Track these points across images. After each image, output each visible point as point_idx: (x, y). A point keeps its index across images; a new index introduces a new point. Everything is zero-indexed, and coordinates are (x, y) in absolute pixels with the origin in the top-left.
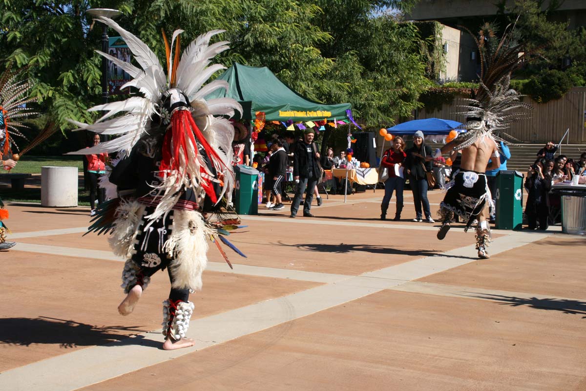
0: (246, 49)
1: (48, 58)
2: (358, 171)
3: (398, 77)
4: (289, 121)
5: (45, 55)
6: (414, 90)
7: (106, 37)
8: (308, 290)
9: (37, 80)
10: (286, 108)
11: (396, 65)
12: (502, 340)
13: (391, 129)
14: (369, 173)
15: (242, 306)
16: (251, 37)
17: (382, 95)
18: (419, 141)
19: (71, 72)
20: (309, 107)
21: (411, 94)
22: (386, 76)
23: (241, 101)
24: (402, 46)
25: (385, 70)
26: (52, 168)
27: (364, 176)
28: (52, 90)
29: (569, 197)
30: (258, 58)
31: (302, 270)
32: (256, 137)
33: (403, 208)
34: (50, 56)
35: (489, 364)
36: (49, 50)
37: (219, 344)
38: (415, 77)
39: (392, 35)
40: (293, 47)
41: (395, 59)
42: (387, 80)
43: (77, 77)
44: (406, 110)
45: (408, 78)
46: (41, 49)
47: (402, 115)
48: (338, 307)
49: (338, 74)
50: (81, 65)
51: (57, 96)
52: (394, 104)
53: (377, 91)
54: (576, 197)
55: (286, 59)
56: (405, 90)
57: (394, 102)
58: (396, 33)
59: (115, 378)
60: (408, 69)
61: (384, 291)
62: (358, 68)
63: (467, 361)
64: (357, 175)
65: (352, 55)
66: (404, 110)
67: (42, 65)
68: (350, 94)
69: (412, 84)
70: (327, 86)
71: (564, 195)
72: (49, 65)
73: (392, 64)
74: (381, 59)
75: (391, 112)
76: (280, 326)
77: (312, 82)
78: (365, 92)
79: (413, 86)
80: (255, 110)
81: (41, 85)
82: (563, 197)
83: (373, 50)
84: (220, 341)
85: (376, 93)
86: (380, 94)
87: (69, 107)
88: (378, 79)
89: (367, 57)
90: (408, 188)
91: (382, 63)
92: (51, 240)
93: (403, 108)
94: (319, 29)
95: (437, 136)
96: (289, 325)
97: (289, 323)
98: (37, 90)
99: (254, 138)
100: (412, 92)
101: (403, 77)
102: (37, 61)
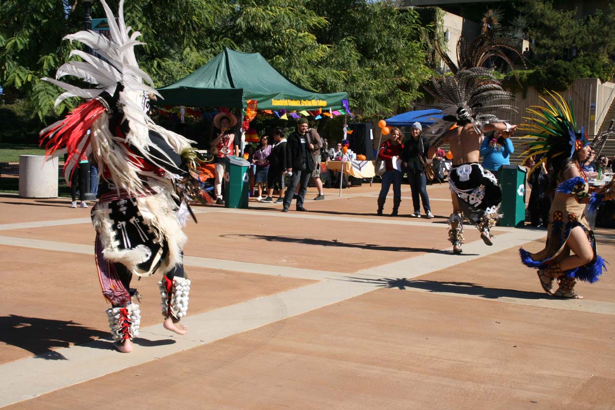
0: (237, 34)
1: (26, 41)
2: (354, 164)
3: (398, 65)
4: (282, 110)
5: (24, 36)
6: (414, 79)
7: (89, 19)
8: (301, 287)
9: (15, 63)
10: (280, 96)
11: (395, 53)
12: (502, 342)
13: (389, 120)
14: (365, 166)
15: (231, 304)
16: (243, 21)
17: (380, 85)
18: (417, 133)
19: (51, 55)
20: (303, 96)
21: (410, 83)
22: (385, 65)
23: (232, 88)
24: (402, 33)
25: (384, 58)
26: (31, 157)
27: (360, 169)
28: (31, 74)
30: (250, 43)
31: (294, 266)
32: (247, 127)
33: (401, 203)
34: (29, 37)
35: (488, 366)
36: (29, 32)
37: (206, 343)
38: (415, 66)
39: (392, 21)
40: (287, 33)
41: (394, 47)
42: (386, 68)
43: (58, 61)
44: (405, 100)
45: (407, 67)
46: (19, 30)
47: (401, 106)
48: (333, 306)
49: (334, 62)
50: (62, 48)
51: (37, 80)
52: (392, 94)
53: (375, 79)
55: (280, 45)
56: (404, 79)
57: (393, 92)
58: (396, 19)
59: (97, 379)
60: (407, 57)
61: (380, 290)
62: (355, 56)
63: (467, 363)
64: (353, 168)
65: (349, 41)
66: (403, 100)
67: (20, 47)
68: (346, 82)
69: (412, 73)
70: (323, 74)
72: (28, 48)
73: (391, 52)
74: (380, 46)
75: (389, 102)
76: (272, 325)
77: (306, 70)
78: (363, 81)
79: (413, 75)
80: (247, 98)
81: (20, 68)
83: (371, 37)
84: (209, 340)
85: (374, 82)
86: (378, 83)
87: (49, 92)
88: (376, 67)
89: (364, 43)
90: (406, 182)
91: (381, 51)
92: (30, 233)
93: (402, 98)
94: (314, 14)
96: (281, 324)
97: (281, 322)
98: (15, 74)
99: (245, 128)
100: (411, 81)
101: (402, 65)
102: (16, 43)
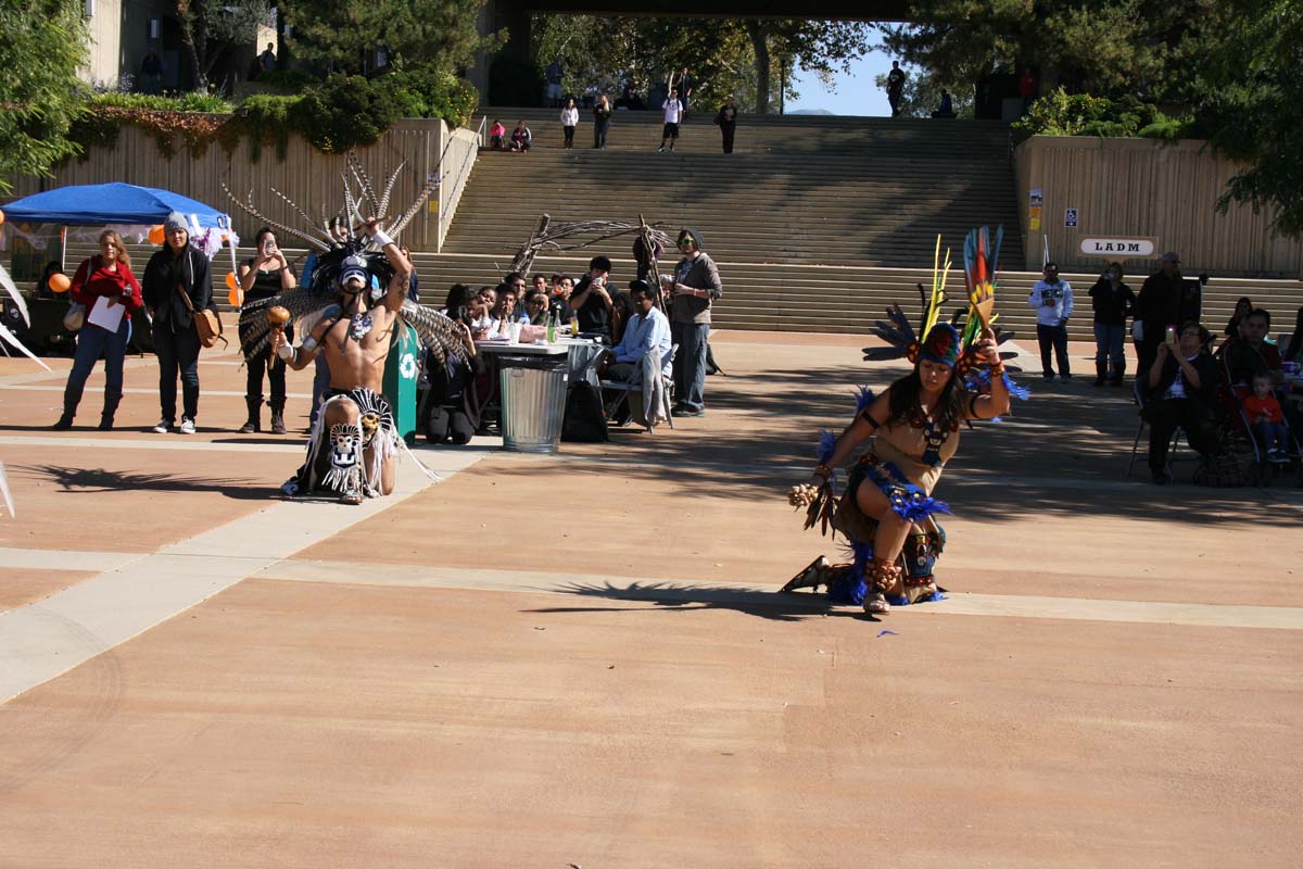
3: (18, 75)
6: (57, 110)
8: (70, 588)
11: (9, 46)
13: (11, 206)
18: (181, 238)
21: (49, 120)
29: (519, 371)
38: (56, 77)
44: (38, 158)
47: (24, 172)
48: (181, 618)
52: (5, 143)
54: (534, 371)
56: (32, 107)
57: (7, 140)
60: (38, 56)
61: (248, 581)
66: (34, 158)
69: (52, 95)
71: (509, 367)
79: (55, 101)
82: (507, 372)
93: (31, 154)
95: (134, 226)
96: (112, 661)
97: (105, 656)
100: (52, 114)
101: (28, 76)
